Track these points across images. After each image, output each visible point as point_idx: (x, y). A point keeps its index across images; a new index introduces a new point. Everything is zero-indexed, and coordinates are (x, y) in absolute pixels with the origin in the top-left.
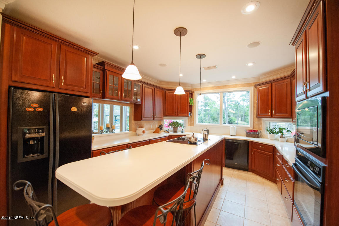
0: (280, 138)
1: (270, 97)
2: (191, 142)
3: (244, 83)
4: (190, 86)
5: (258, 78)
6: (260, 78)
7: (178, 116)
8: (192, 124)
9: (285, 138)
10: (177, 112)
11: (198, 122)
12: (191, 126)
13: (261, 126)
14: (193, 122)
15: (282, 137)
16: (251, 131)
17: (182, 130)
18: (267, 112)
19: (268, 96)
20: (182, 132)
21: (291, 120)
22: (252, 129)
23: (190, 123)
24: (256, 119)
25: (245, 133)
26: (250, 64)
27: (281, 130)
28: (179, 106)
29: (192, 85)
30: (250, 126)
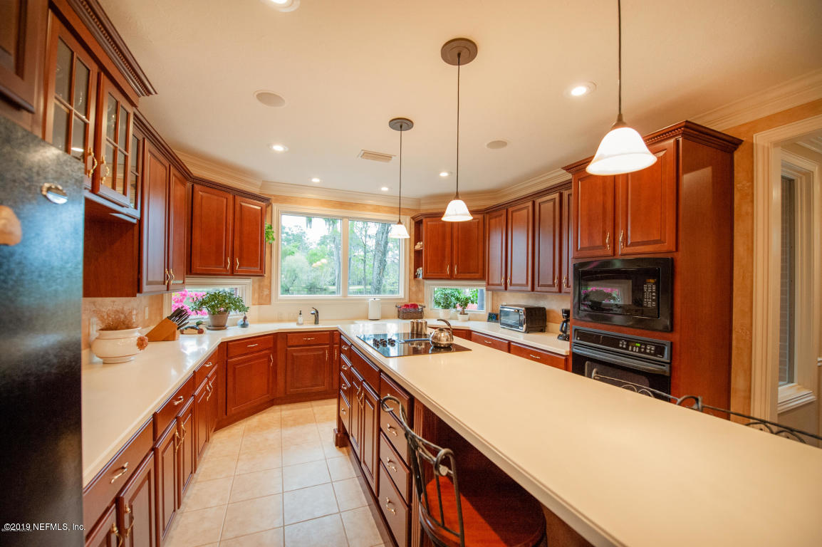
0: (461, 314)
1: (448, 242)
3: (392, 205)
4: (259, 183)
5: (419, 201)
6: (422, 202)
7: (233, 273)
8: (264, 298)
9: (467, 314)
10: (233, 264)
11: (282, 294)
12: (260, 304)
13: (420, 296)
14: (266, 292)
15: (463, 313)
16: (407, 306)
17: (245, 318)
18: (442, 269)
19: (444, 239)
20: (244, 325)
21: (484, 283)
22: (407, 301)
23: (256, 295)
24: (413, 282)
25: (395, 311)
26: (444, 174)
27: (465, 303)
28: (237, 243)
29: (265, 184)
30: (403, 297)
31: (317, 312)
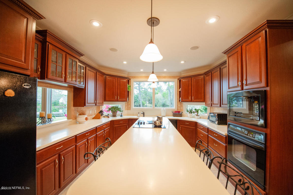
0: (196, 116)
1: (190, 87)
2: (156, 125)
3: (171, 75)
4: (127, 73)
5: (180, 73)
6: (182, 73)
7: (117, 101)
8: (129, 108)
9: (199, 116)
10: (117, 98)
11: (135, 106)
12: (128, 110)
13: (182, 108)
14: (129, 106)
15: (197, 115)
16: (176, 112)
17: (122, 114)
18: (188, 98)
19: (189, 86)
20: (121, 116)
21: (204, 103)
22: (176, 110)
23: (127, 107)
24: (179, 103)
25: (172, 114)
26: (182, 62)
27: (197, 111)
28: (119, 91)
29: (129, 73)
30: (175, 108)
31: (144, 113)
